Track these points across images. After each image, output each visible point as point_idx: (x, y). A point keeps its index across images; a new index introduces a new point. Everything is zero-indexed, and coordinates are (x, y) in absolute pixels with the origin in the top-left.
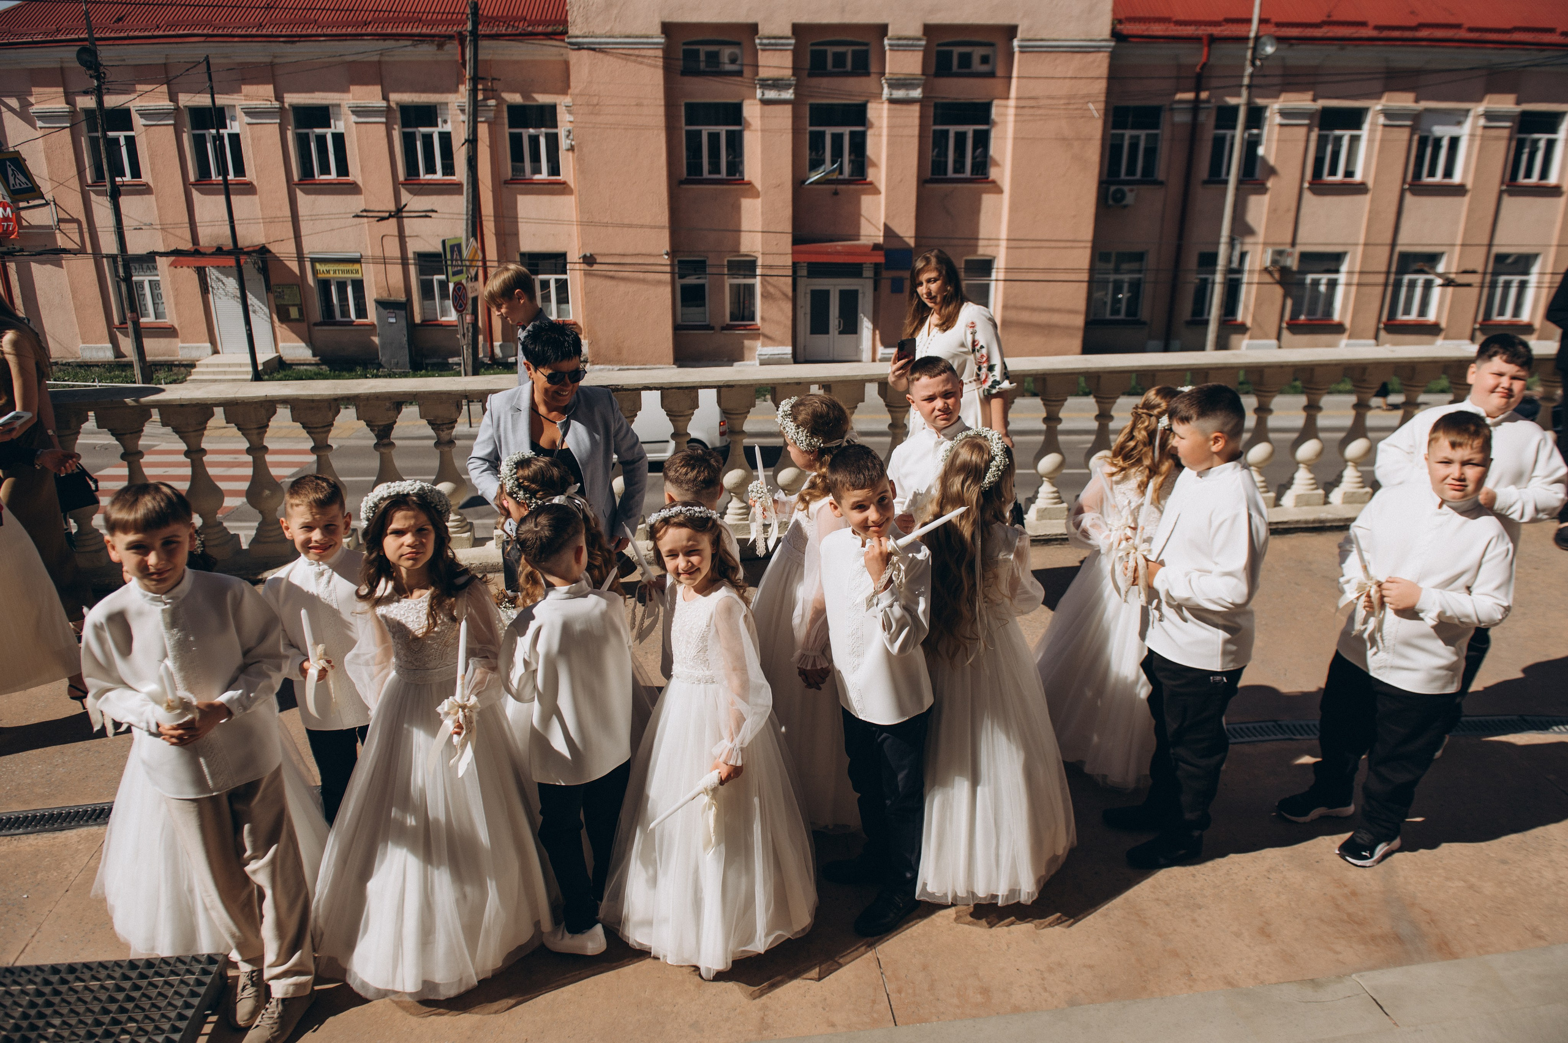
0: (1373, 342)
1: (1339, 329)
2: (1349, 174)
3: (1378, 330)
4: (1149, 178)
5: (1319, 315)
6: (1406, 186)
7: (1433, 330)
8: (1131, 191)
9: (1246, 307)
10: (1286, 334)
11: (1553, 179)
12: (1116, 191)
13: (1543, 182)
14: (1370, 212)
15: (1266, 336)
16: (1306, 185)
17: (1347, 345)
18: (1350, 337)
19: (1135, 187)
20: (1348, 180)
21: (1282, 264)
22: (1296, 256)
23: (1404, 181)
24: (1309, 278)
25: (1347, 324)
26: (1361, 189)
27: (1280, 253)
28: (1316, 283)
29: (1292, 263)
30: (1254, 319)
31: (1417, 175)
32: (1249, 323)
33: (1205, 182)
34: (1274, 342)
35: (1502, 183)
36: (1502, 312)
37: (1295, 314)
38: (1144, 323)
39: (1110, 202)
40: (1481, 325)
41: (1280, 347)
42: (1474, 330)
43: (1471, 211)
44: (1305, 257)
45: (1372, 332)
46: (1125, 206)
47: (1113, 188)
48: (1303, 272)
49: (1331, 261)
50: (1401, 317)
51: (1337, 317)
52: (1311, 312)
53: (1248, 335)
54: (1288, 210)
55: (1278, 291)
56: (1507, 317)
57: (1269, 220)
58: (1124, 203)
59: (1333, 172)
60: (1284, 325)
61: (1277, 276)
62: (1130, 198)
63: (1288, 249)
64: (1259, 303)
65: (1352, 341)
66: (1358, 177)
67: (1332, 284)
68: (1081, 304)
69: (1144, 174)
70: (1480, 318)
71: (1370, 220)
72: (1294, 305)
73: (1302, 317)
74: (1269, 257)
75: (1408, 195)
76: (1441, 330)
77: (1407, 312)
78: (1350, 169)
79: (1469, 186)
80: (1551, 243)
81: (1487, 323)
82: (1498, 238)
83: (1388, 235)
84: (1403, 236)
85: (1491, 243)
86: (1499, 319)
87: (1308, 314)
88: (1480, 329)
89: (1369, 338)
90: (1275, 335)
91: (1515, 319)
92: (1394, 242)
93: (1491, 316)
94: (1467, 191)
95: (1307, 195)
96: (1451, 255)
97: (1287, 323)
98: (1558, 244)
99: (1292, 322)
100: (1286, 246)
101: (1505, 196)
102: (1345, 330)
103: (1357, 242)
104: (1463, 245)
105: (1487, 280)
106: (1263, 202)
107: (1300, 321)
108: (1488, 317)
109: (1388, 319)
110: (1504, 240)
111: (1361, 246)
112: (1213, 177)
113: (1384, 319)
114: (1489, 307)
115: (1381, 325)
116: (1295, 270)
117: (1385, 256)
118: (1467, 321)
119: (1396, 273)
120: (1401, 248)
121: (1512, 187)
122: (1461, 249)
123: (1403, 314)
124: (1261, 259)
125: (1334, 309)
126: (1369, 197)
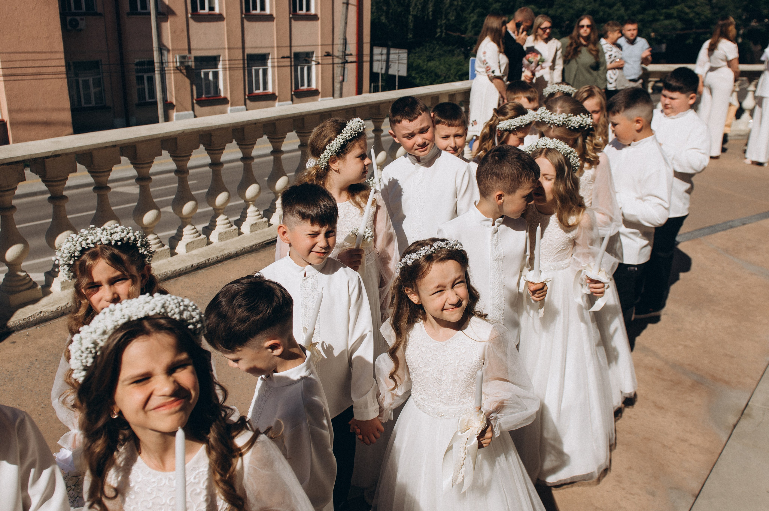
0: (244, 107)
1: (225, 101)
2: (212, 8)
3: (245, 100)
4: (91, 11)
5: (212, 94)
6: (243, 16)
7: (272, 97)
8: (82, 19)
9: (171, 93)
10: (196, 106)
11: (313, 11)
12: (71, 20)
13: (308, 13)
14: (228, 31)
15: (186, 109)
16: (190, 15)
17: (230, 110)
18: (232, 105)
19: (84, 17)
20: (212, 12)
21: (186, 64)
22: (193, 59)
23: (242, 13)
24: (203, 71)
25: (229, 98)
26: (219, 18)
27: (184, 57)
28: (207, 74)
29: (192, 64)
30: (176, 98)
31: (248, 10)
32: (174, 103)
33: (129, 14)
34: (191, 113)
35: (290, 13)
36: (303, 85)
37: (199, 95)
38: (109, 108)
39: (69, 27)
40: (294, 92)
42: (292, 95)
43: (278, 30)
44: (197, 59)
45: (243, 102)
46: (80, 30)
47: (69, 18)
48: (198, 68)
49: (213, 61)
50: (255, 92)
51: (222, 95)
52: (208, 92)
53: (175, 110)
54: (183, 31)
55: (187, 81)
56: (306, 87)
57: (172, 38)
58: (79, 28)
59: (203, 8)
60: (195, 101)
61: (184, 71)
62: (82, 25)
63: (189, 55)
64: (177, 90)
65: (233, 108)
66: (217, 11)
67: (216, 75)
68: (67, 103)
69: (88, 8)
70: (293, 89)
71: (228, 35)
72: (197, 90)
73: (203, 96)
74: (178, 60)
75: (245, 22)
76: (276, 97)
77: (258, 88)
78: (212, 6)
79: (275, 15)
80: (318, 45)
81: (297, 91)
82: (293, 44)
83: (240, 45)
84: (247, 44)
85: (291, 46)
86: (302, 88)
87: (206, 94)
88: (295, 94)
89: (242, 105)
90: (191, 108)
91: (309, 88)
92: (243, 48)
93: (298, 87)
94: (274, 18)
95: (191, 22)
96: (273, 54)
97: (196, 100)
98: (322, 45)
99: (198, 99)
100: (186, 53)
101: (293, 21)
102: (228, 101)
103: (224, 49)
104: (278, 47)
105: (293, 68)
106: (167, 27)
107: (203, 99)
108: (297, 87)
109: (249, 93)
110: (296, 44)
111: (227, 51)
112: (133, 11)
113: (247, 93)
114: (296, 82)
115: (247, 97)
116: (193, 67)
117: (241, 57)
118: (288, 92)
119: (248, 66)
120: (247, 51)
121: (295, 16)
122: (278, 50)
123: (256, 89)
124: (173, 62)
125: (220, 90)
126: (225, 22)
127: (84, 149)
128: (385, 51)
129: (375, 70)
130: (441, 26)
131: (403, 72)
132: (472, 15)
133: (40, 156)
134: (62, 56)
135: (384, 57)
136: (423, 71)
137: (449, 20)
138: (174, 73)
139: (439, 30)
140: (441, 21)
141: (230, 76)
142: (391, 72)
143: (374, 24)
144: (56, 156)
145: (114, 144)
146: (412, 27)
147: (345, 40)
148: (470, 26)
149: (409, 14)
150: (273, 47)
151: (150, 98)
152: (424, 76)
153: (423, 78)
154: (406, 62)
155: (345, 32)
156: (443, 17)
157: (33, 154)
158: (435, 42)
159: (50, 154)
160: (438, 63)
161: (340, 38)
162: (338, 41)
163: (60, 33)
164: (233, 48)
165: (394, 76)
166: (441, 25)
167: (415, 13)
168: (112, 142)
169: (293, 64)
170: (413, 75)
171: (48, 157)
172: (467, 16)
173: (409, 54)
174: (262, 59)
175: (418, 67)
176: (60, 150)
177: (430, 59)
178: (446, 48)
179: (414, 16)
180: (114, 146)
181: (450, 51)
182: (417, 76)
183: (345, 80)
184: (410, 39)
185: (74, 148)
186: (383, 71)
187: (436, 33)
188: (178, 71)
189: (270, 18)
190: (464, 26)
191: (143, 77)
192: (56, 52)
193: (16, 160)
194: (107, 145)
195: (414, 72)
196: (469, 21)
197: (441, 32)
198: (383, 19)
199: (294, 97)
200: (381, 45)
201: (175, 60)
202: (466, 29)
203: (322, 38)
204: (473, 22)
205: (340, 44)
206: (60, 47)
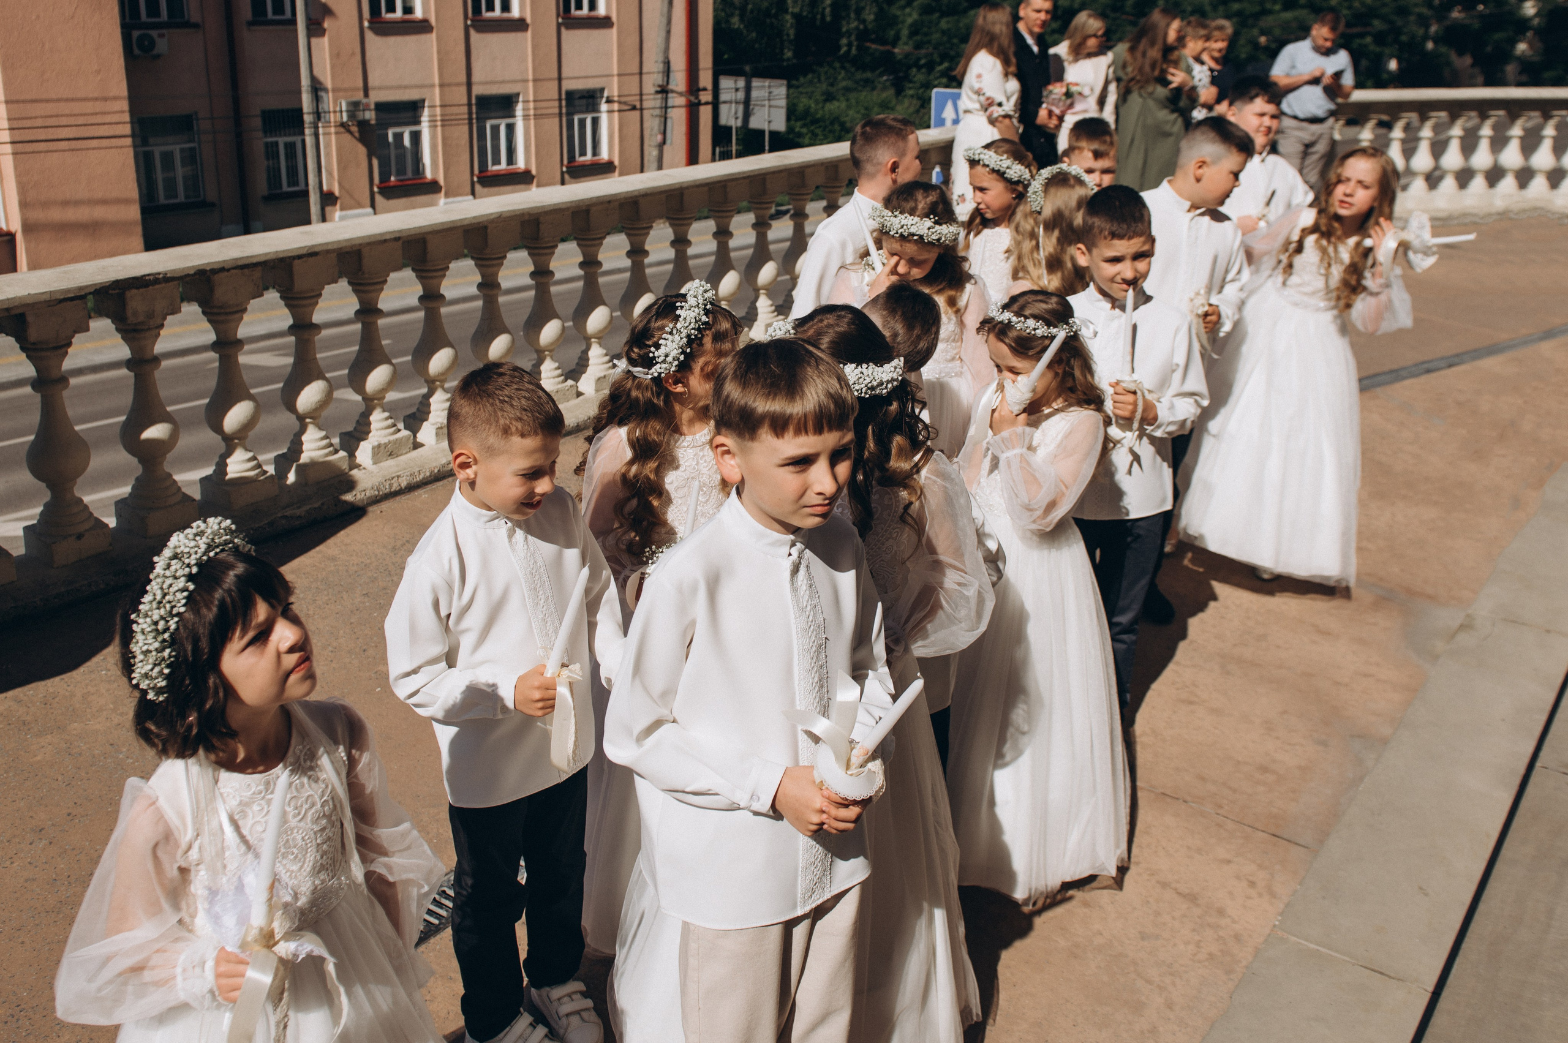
0: (471, 197)
1: (433, 187)
2: (408, 9)
3: (473, 184)
4: (179, 21)
6: (469, 22)
7: (524, 178)
8: (161, 36)
9: (330, 173)
10: (379, 198)
11: (602, 10)
12: (141, 39)
13: (593, 13)
14: (439, 52)
15: (360, 206)
16: (366, 24)
17: (446, 204)
18: (447, 195)
19: (164, 31)
20: (408, 17)
21: (359, 117)
22: (372, 107)
23: (466, 18)
24: (391, 132)
25: (442, 182)
26: (423, 27)
27: (355, 104)
28: (399, 137)
29: (370, 115)
30: (340, 184)
32: (337, 193)
33: (251, 24)
34: (370, 210)
35: (558, 15)
36: (583, 153)
37: (385, 177)
38: (213, 205)
39: (137, 51)
40: (567, 167)
41: (375, 213)
42: (562, 173)
43: (535, 47)
44: (382, 108)
45: (468, 188)
46: (158, 56)
47: (136, 34)
48: (383, 125)
49: (410, 111)
50: (493, 168)
51: (429, 175)
52: (401, 171)
53: (339, 205)
54: (353, 54)
55: (362, 150)
56: (589, 156)
57: (333, 67)
58: (155, 52)
59: (391, 8)
60: (376, 189)
61: (356, 130)
62: (162, 46)
63: (364, 101)
64: (343, 167)
65: (450, 200)
66: (419, 13)
67: (416, 137)
68: (132, 190)
69: (170, 15)
70: (565, 162)
71: (440, 61)
72: (380, 166)
73: (393, 178)
74: (344, 108)
75: (472, 32)
76: (533, 177)
77: (497, 161)
78: (408, 5)
79: (529, 21)
80: (612, 76)
81: (572, 164)
82: (565, 73)
83: (463, 78)
84: (476, 77)
85: (560, 79)
86: (582, 159)
87: (398, 174)
88: (568, 172)
89: (467, 195)
90: (368, 202)
91: (596, 158)
92: (469, 84)
93: (574, 157)
94: (527, 26)
95: (369, 36)
96: (526, 93)
97: (378, 187)
98: (619, 75)
99: (383, 185)
100: (359, 96)
101: (563, 30)
102: (441, 188)
103: (433, 86)
104: (535, 80)
105: (564, 119)
106: (323, 45)
107: (392, 184)
108: (572, 158)
109: (480, 172)
110: (571, 75)
111: (437, 90)
112: (259, 16)
113: (476, 171)
114: (571, 146)
115: (475, 179)
116: (373, 122)
117: (465, 100)
118: (555, 165)
119: (477, 119)
120: (477, 90)
121: (567, 20)
122: (535, 87)
123: (494, 164)
124: (335, 112)
125: (423, 165)
126: (434, 35)
127: (354, 243)
128: (741, 83)
129: (723, 121)
130: (849, 33)
131: (780, 124)
132: (908, 10)
133: (290, 255)
134: (125, 105)
135: (741, 95)
136: (815, 121)
137: (864, 21)
138: (336, 133)
139: (844, 41)
140: (848, 23)
141: (444, 139)
142: (755, 123)
143: (720, 33)
144: (311, 254)
145: (397, 235)
146: (792, 37)
147: (667, 64)
148: (905, 32)
149: (786, 11)
150: (526, 81)
151: (289, 186)
152: (818, 131)
153: (817, 135)
154: (783, 103)
155: (667, 49)
156: (852, 15)
157: (281, 251)
158: (837, 65)
159: (304, 252)
160: (843, 105)
161: (656, 62)
162: (653, 64)
163: (121, 62)
164: (449, 85)
165: (761, 133)
166: (848, 31)
167: (797, 10)
168: (394, 231)
169: (564, 110)
170: (797, 130)
171: (299, 257)
172: (899, 13)
173: (789, 87)
174: (504, 104)
175: (807, 111)
176: (320, 245)
177: (829, 97)
178: (859, 75)
179: (794, 15)
180: (397, 239)
181: (867, 81)
182: (804, 130)
183: (668, 141)
184: (788, 59)
185: (339, 241)
186: (739, 123)
187: (839, 48)
188: (342, 130)
189: (520, 25)
190: (892, 33)
191: (277, 143)
192: (115, 98)
193: (255, 261)
194: (388, 237)
195: (799, 124)
196: (903, 22)
197: (850, 45)
198: (735, 22)
199: (567, 177)
200: (735, 72)
201: (338, 109)
202: (897, 38)
203: (619, 61)
204: (911, 26)
205: (658, 72)
206: (122, 89)
